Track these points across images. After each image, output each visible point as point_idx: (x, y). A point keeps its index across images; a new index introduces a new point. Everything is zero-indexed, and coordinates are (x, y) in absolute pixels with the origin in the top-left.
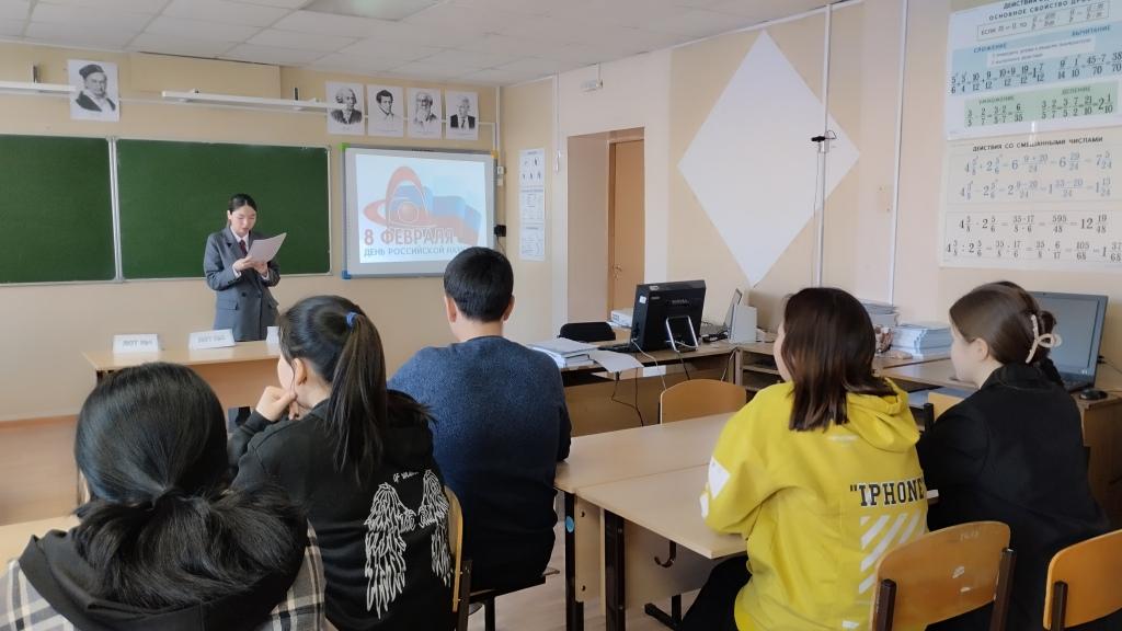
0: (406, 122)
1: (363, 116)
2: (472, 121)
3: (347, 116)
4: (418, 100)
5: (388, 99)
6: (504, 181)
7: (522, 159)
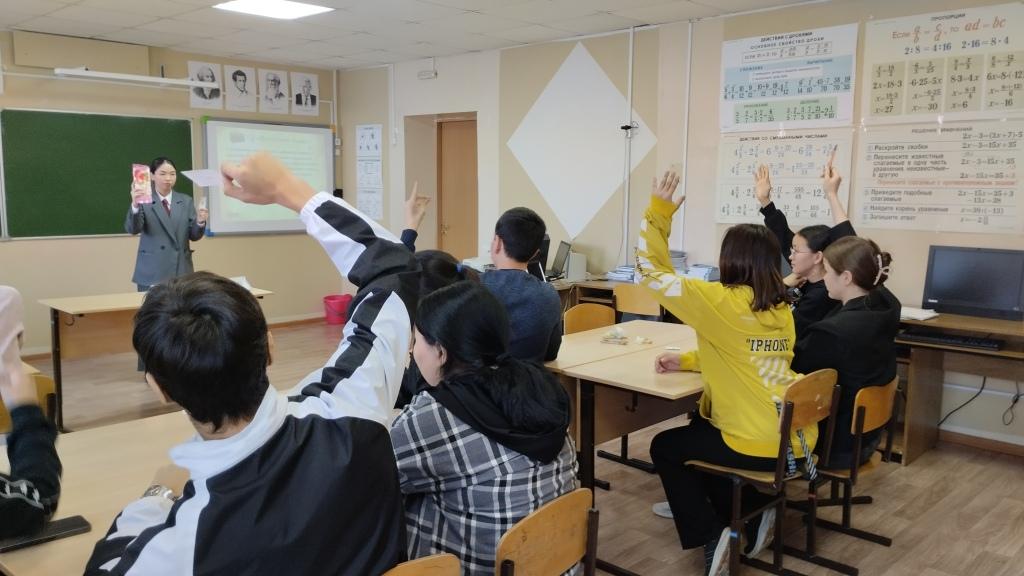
0: (258, 99)
1: (222, 93)
2: (313, 99)
3: (207, 93)
4: (268, 80)
5: (242, 78)
6: (341, 151)
7: (359, 133)
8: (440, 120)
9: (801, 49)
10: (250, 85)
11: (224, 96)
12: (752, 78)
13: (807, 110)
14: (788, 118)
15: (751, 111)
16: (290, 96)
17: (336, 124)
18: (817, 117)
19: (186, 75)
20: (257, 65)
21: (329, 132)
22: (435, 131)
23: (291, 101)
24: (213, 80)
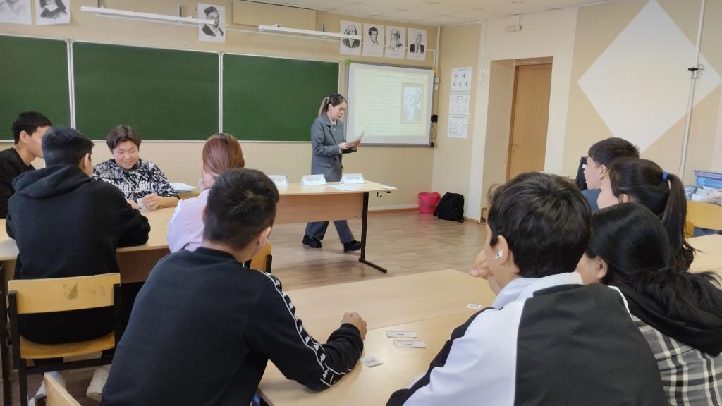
0: (385, 48)
1: (361, 44)
2: (422, 47)
3: (351, 43)
4: (392, 34)
5: (374, 32)
6: (439, 88)
7: (453, 74)
8: (518, 63)
11: (362, 45)
17: (437, 66)
19: (339, 31)
20: (386, 23)
21: (432, 72)
22: (513, 72)
24: (356, 34)
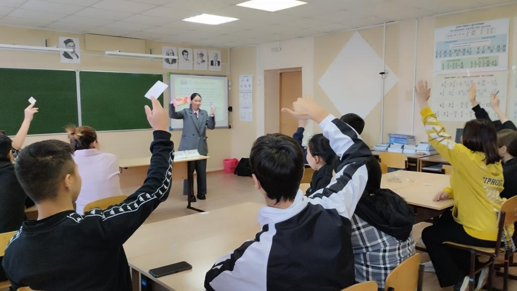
1: (177, 61)
2: (219, 62)
3: (170, 61)
4: (198, 54)
5: (186, 53)
6: (232, 88)
7: (240, 79)
8: (281, 72)
9: (478, 32)
10: (190, 57)
11: (178, 62)
12: (451, 47)
13: (482, 62)
14: (472, 67)
15: (451, 63)
16: (208, 62)
17: (229, 74)
18: (488, 66)
19: (161, 53)
20: (194, 47)
21: (226, 79)
22: (279, 76)
23: (208, 64)
24: (173, 55)
